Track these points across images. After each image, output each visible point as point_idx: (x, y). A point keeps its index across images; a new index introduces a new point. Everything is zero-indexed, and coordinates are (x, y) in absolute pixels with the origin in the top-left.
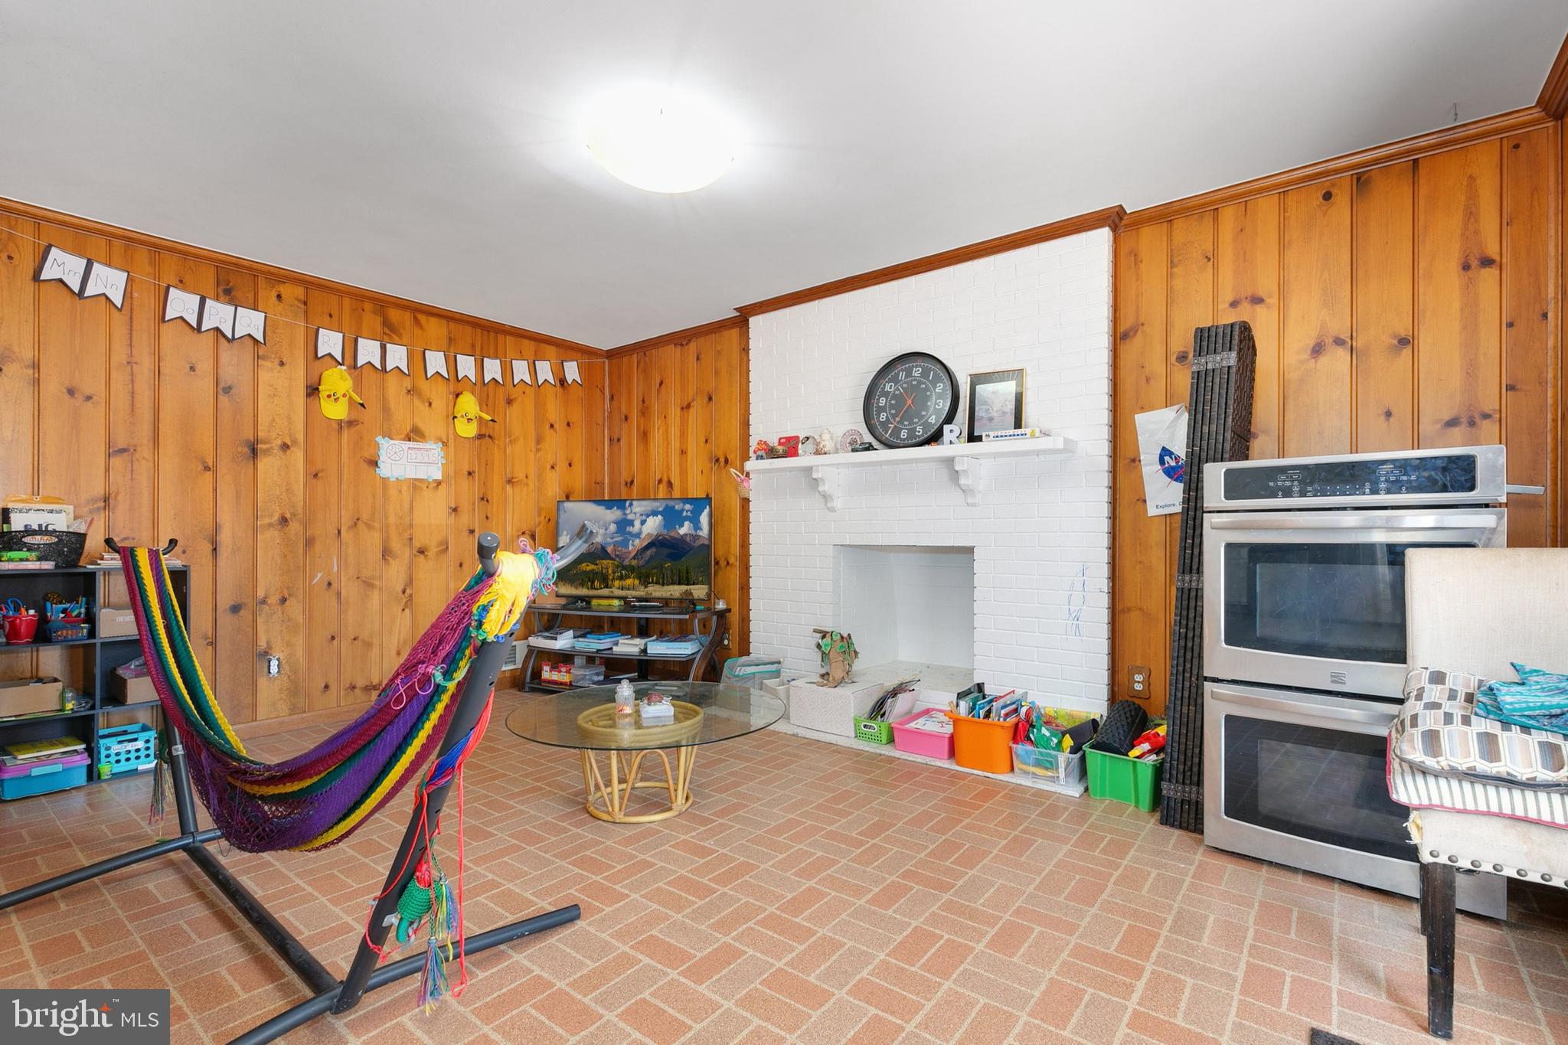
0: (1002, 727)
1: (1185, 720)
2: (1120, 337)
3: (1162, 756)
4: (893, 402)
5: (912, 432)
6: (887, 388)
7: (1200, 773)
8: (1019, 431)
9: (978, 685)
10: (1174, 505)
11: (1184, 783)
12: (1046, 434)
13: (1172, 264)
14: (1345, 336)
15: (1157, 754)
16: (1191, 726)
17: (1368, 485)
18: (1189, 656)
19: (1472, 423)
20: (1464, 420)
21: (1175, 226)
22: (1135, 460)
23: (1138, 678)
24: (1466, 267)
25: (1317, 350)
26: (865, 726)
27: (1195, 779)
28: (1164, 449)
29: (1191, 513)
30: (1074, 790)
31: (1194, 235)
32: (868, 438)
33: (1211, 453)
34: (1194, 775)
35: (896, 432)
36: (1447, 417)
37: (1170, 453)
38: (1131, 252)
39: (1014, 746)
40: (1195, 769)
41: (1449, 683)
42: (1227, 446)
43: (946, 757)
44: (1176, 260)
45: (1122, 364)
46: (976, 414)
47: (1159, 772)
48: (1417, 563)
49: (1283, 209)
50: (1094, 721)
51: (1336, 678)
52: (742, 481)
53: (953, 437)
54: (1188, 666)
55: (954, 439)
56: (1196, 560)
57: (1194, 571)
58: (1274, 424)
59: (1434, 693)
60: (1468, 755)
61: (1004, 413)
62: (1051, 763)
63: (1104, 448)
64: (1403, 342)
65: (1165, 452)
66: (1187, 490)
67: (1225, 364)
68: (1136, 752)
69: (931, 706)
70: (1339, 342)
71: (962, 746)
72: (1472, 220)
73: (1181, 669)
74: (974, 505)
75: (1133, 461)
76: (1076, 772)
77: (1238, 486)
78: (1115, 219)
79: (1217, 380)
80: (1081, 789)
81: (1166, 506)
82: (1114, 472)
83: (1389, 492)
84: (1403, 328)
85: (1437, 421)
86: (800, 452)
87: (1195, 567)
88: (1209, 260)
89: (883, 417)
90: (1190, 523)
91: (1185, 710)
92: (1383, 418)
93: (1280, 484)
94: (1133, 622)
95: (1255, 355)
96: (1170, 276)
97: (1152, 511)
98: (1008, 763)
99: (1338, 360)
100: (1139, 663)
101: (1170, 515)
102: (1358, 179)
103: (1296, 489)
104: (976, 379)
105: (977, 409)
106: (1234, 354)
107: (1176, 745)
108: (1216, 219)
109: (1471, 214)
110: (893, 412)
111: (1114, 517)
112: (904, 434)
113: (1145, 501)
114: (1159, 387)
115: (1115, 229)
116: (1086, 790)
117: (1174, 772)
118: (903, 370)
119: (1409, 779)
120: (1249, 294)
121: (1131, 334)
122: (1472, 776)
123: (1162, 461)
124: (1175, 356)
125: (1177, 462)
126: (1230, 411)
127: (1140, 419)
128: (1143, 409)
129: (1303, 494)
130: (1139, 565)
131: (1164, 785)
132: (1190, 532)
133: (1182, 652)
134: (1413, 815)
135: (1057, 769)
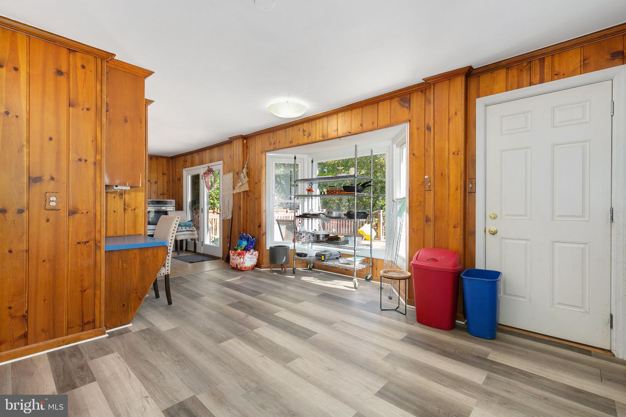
20: (163, 194)
24: (163, 174)
64: (156, 182)
85: (160, 194)
92: (154, 192)
102: (151, 158)
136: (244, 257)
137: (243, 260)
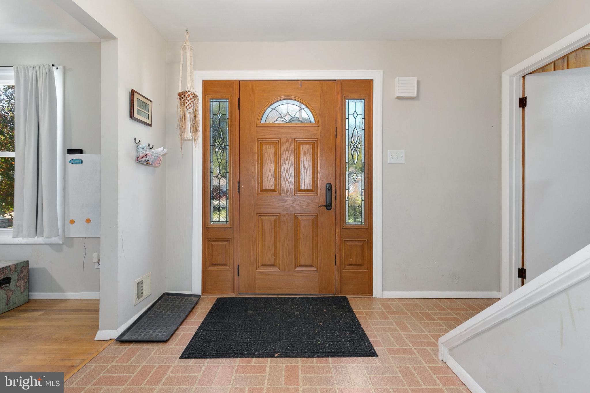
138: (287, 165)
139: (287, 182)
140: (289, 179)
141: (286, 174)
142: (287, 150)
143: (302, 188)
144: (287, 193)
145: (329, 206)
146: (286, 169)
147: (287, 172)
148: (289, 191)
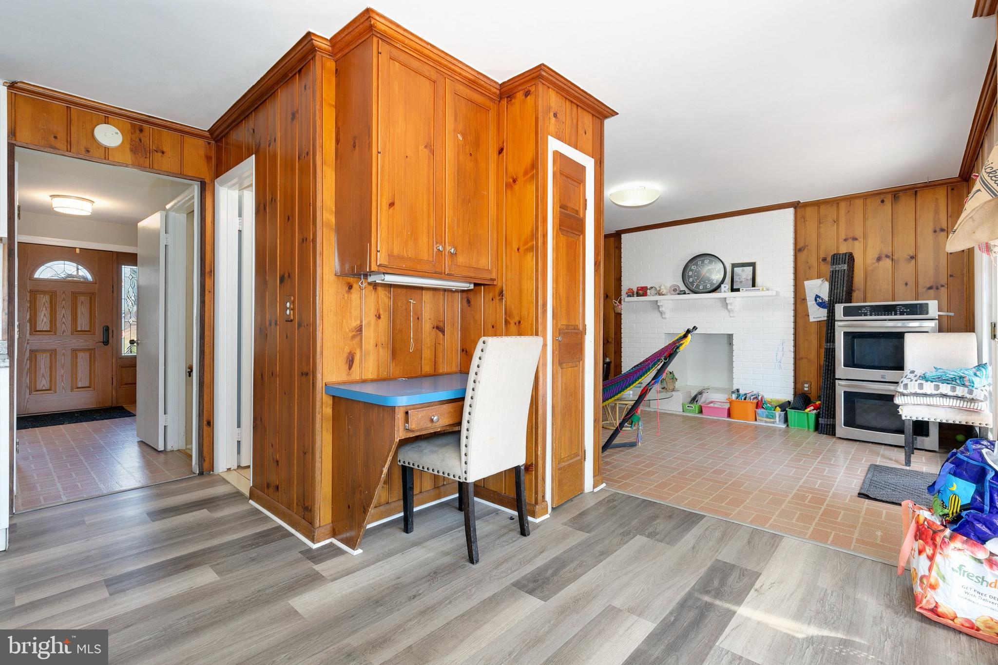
0: (752, 403)
1: (828, 395)
2: (798, 250)
3: (818, 411)
4: (696, 274)
5: (705, 287)
6: (693, 268)
7: (834, 414)
8: (753, 288)
9: (737, 389)
10: (821, 317)
11: (828, 418)
12: (768, 290)
13: (820, 223)
14: (890, 254)
15: (817, 410)
16: (830, 398)
17: (893, 312)
18: (829, 372)
19: (937, 288)
20: (934, 287)
21: (821, 208)
22: (804, 299)
23: (806, 385)
24: (935, 231)
25: (879, 259)
26: (688, 407)
27: (832, 416)
28: (817, 295)
29: (830, 321)
30: (784, 426)
31: (830, 213)
32: (683, 288)
33: (838, 300)
34: (832, 415)
35: (698, 286)
36: (928, 286)
37: (819, 297)
38: (802, 217)
39: (757, 410)
40: (832, 413)
41: (915, 373)
42: (844, 298)
43: (726, 416)
44: (821, 221)
45: (798, 261)
46: (734, 280)
47: (818, 416)
48: (908, 338)
49: (865, 205)
50: (789, 401)
51: (883, 377)
52: (618, 305)
53: (726, 289)
54: (829, 376)
55: (726, 290)
56: (832, 338)
57: (832, 341)
58: (862, 287)
59: (911, 376)
60: (915, 388)
61: (747, 280)
62: (773, 416)
63: (792, 295)
64: (912, 257)
65: (817, 297)
66: (829, 313)
67: (842, 268)
68: (808, 410)
69: (713, 400)
70: (887, 256)
71: (733, 412)
72: (937, 214)
73: (826, 377)
74: (734, 317)
75: (804, 300)
76: (783, 420)
77: (847, 312)
78: (796, 205)
79: (840, 274)
80: (786, 425)
81: (818, 318)
82: (795, 304)
83: (900, 314)
84: (912, 253)
85: (925, 287)
86: (648, 293)
87: (832, 340)
88: (835, 222)
89: (691, 280)
90: (830, 324)
91: (828, 392)
92: (904, 286)
93: (863, 311)
94: (803, 364)
95: (854, 261)
96: (819, 228)
97: (812, 319)
98: (754, 418)
99: (887, 263)
100: (806, 380)
101: (819, 321)
102: (894, 196)
103: (868, 313)
104: (734, 266)
105: (735, 277)
106: (846, 265)
107: (825, 405)
108: (838, 207)
109: (937, 212)
110: (696, 278)
111: (795, 322)
112: (701, 287)
113: (809, 316)
114: (814, 271)
115: (795, 208)
116: (788, 426)
117: (824, 415)
118: (700, 261)
119: (899, 397)
120: (852, 236)
121: (803, 249)
122: (916, 395)
123: (816, 300)
124: (821, 259)
125: (822, 301)
126: (845, 285)
127: (807, 283)
128: (808, 279)
129: (871, 315)
130: (806, 341)
131: (820, 419)
132: (830, 328)
133: (827, 371)
134: (900, 407)
135: (776, 417)
136: (933, 555)
137: (930, 569)
138: (63, 312)
139: (63, 325)
140: (65, 322)
141: (62, 318)
142: (64, 300)
143: (79, 329)
144: (63, 333)
145: (106, 342)
146: (62, 314)
147: (64, 316)
148: (65, 332)
